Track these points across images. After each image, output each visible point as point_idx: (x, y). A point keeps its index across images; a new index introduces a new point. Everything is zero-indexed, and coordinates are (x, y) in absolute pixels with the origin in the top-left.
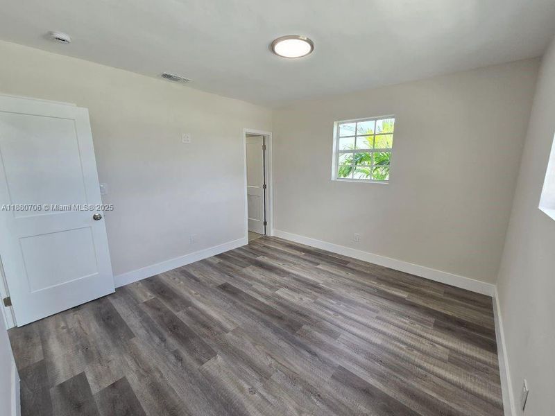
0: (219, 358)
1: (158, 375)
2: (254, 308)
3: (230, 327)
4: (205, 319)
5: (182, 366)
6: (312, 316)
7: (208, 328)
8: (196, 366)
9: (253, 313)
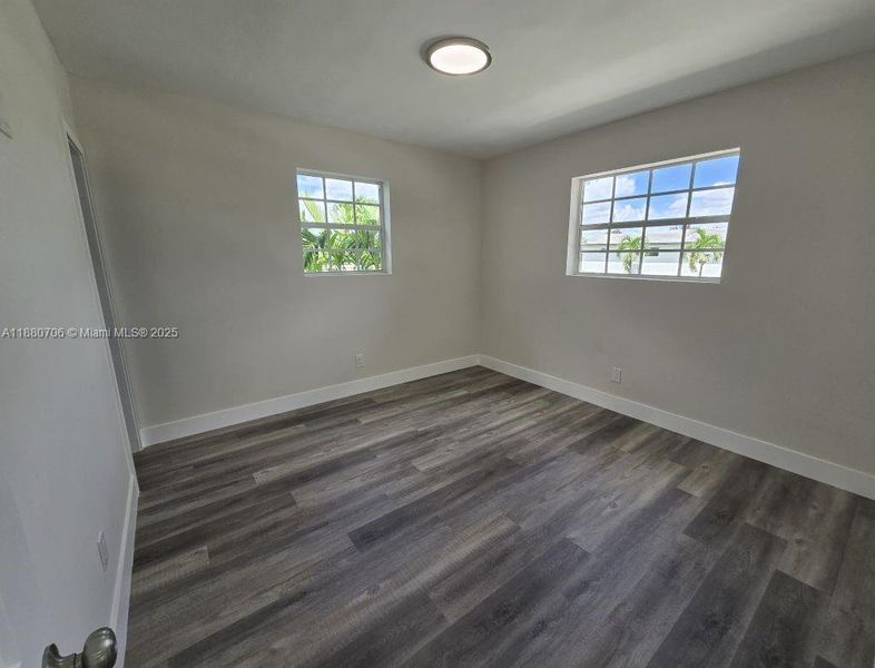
0: (572, 535)
1: (623, 611)
2: (459, 496)
3: (506, 525)
4: (481, 560)
5: (598, 579)
6: (489, 449)
7: (506, 554)
8: (592, 561)
9: (475, 498)
